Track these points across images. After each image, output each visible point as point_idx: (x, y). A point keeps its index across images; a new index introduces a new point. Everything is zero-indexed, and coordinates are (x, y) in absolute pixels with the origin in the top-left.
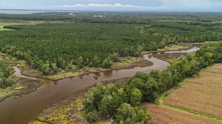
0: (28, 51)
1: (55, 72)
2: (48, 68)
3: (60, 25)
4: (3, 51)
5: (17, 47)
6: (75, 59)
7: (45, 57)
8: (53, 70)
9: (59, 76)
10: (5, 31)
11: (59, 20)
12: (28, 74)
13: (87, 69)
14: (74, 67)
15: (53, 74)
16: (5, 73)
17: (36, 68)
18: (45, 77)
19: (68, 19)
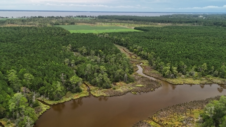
0: (152, 52)
1: (175, 76)
2: (168, 71)
3: (187, 27)
4: (131, 50)
5: (143, 48)
6: (198, 66)
7: (167, 59)
8: (173, 73)
9: (178, 81)
10: (135, 32)
11: (187, 22)
12: (148, 74)
13: (211, 78)
14: (196, 74)
15: (172, 78)
16: (130, 69)
17: (156, 69)
18: (164, 79)
19: (196, 22)
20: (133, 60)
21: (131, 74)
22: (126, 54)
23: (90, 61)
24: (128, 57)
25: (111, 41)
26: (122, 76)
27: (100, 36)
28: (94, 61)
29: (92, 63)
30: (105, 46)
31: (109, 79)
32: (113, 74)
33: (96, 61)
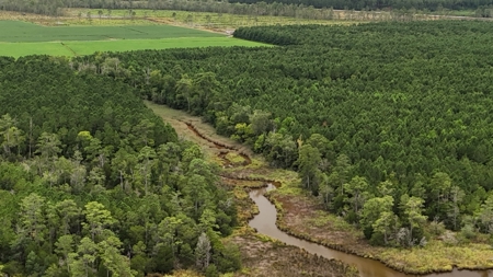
0: (314, 137)
1: (416, 238)
2: (386, 215)
3: (457, 28)
4: (224, 126)
5: (273, 116)
7: (379, 164)
8: (407, 225)
9: (429, 256)
10: (236, 48)
12: (302, 232)
15: (404, 245)
16: (222, 214)
17: (336, 208)
18: (369, 252)
20: (232, 170)
21: (225, 234)
22: (204, 147)
23: (39, 182)
24: (210, 158)
25: (131, 90)
26: (187, 247)
27: (83, 67)
28: (54, 179)
29: (47, 191)
30: (108, 111)
31: (125, 262)
32: (147, 237)
33: (65, 180)
